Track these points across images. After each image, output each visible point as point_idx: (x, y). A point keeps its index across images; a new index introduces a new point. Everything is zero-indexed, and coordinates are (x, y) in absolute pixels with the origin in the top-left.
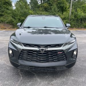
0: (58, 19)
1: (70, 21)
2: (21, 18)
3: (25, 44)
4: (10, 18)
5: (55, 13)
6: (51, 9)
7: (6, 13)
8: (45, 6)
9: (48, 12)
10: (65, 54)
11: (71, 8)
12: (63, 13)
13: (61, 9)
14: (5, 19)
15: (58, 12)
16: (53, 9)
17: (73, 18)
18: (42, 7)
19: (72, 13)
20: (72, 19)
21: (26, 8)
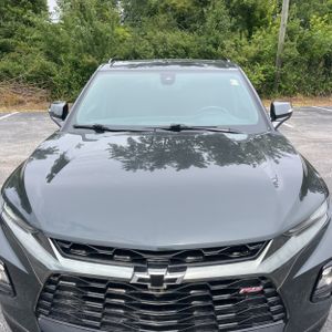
0: (235, 82)
1: (282, 66)
2: (81, 57)
3: (68, 243)
4: (39, 61)
5: (221, 36)
6: (202, 18)
7: (23, 39)
8: (179, 5)
9: (191, 31)
10: (276, 294)
11: (285, 14)
12: (250, 34)
13: (243, 16)
14: (19, 63)
15: (233, 29)
16: (210, 19)
17: (295, 53)
18: (165, 10)
19: (290, 33)
20: (290, 57)
21: (104, 19)
